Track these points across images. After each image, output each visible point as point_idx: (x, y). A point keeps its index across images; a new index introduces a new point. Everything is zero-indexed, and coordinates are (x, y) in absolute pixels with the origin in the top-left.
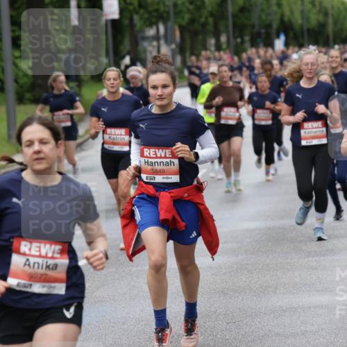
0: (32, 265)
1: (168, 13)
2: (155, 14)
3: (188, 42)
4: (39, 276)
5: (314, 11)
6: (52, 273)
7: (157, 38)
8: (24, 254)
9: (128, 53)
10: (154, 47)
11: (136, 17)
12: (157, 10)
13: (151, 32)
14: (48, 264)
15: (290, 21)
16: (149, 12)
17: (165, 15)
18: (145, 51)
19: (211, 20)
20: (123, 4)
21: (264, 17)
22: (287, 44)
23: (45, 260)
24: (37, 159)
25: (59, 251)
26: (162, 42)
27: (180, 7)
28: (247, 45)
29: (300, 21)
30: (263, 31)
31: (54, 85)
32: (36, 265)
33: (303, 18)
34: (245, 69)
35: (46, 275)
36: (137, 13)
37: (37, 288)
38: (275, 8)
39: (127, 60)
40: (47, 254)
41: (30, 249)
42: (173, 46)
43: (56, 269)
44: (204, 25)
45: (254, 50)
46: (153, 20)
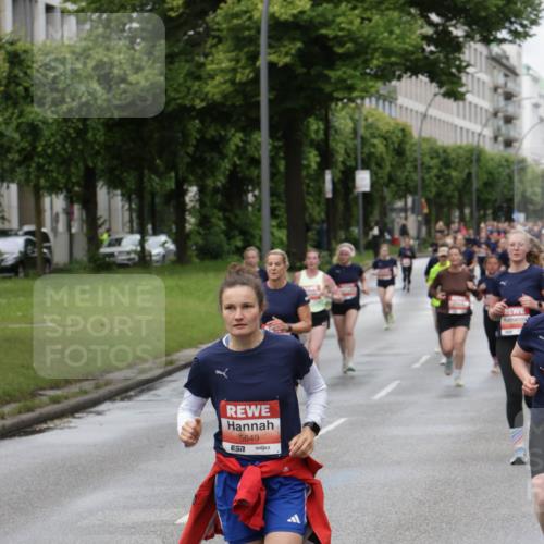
1: (416, 187)
2: (403, 188)
7: (405, 210)
9: (377, 224)
10: (401, 217)
11: (387, 192)
12: (405, 185)
13: (399, 204)
16: (399, 186)
17: (413, 189)
18: (393, 221)
19: (456, 194)
20: (374, 178)
21: (506, 191)
26: (409, 213)
27: (427, 181)
28: (490, 217)
30: (505, 205)
36: (387, 186)
39: (376, 231)
42: (420, 218)
44: (450, 198)
45: (495, 224)
46: (402, 193)
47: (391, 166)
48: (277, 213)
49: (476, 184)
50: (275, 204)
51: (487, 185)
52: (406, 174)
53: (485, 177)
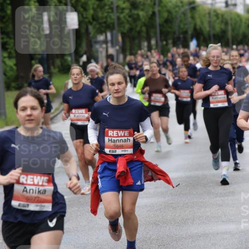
0: (28, 191)
1: (113, 24)
2: (104, 25)
3: (128, 44)
4: (34, 198)
5: (218, 21)
6: (42, 196)
7: (106, 42)
8: (23, 184)
9: (85, 53)
10: (103, 48)
11: (90, 28)
12: (105, 22)
13: (101, 38)
14: (40, 190)
15: (201, 29)
16: (100, 24)
17: (111, 25)
18: (97, 51)
19: (144, 29)
20: (81, 19)
21: (182, 26)
22: (199, 45)
23: (38, 187)
24: (28, 120)
25: (46, 181)
26: (109, 45)
27: (122, 20)
28: (170, 46)
29: (208, 29)
30: (181, 36)
31: (35, 73)
32: (31, 191)
33: (210, 27)
34: (168, 64)
35: (38, 197)
36: (91, 24)
37: (33, 207)
38: (190, 20)
39: (84, 58)
40: (38, 183)
41: (26, 180)
42: (117, 48)
43: (45, 193)
44: (139, 32)
45: (175, 49)
46: (103, 29)
47: (93, 9)
48: (7, 46)
49: (158, 21)
50: (5, 40)
51: (168, 21)
52: (105, 14)
53: (165, 15)
